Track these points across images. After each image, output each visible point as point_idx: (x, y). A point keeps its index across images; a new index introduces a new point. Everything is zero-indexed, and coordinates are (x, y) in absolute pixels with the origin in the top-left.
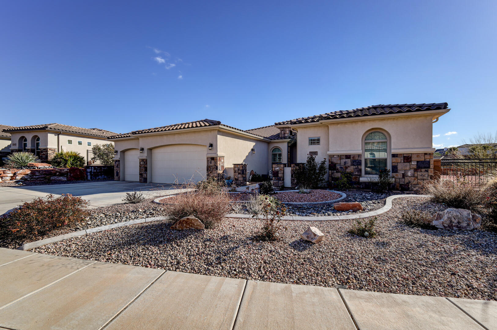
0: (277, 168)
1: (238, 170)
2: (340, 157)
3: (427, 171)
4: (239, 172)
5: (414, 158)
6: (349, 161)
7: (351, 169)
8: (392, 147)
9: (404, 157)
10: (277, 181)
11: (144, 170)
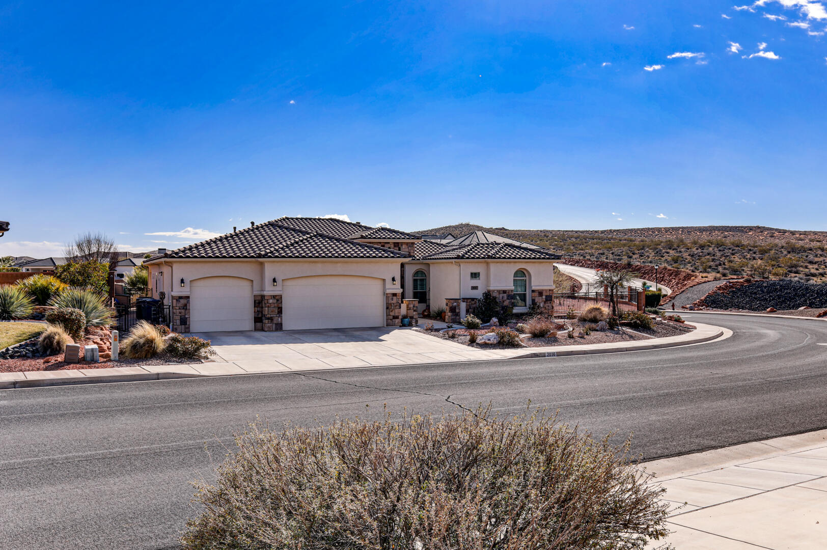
0: (455, 304)
1: (414, 306)
2: (499, 292)
3: (550, 303)
4: (415, 309)
5: (544, 294)
6: (505, 295)
7: (507, 303)
8: (532, 285)
9: (539, 292)
10: (455, 317)
11: (277, 311)
